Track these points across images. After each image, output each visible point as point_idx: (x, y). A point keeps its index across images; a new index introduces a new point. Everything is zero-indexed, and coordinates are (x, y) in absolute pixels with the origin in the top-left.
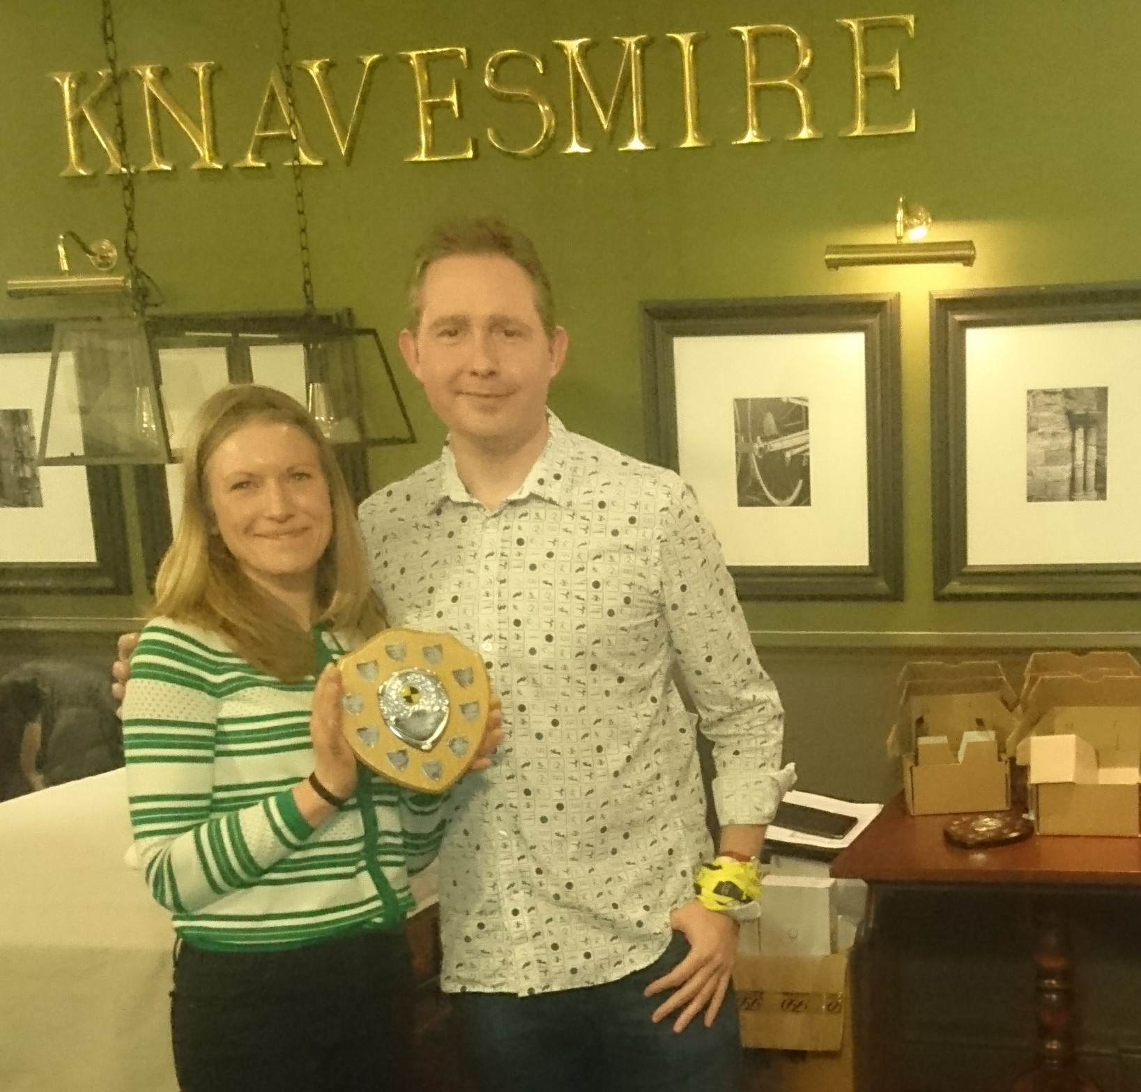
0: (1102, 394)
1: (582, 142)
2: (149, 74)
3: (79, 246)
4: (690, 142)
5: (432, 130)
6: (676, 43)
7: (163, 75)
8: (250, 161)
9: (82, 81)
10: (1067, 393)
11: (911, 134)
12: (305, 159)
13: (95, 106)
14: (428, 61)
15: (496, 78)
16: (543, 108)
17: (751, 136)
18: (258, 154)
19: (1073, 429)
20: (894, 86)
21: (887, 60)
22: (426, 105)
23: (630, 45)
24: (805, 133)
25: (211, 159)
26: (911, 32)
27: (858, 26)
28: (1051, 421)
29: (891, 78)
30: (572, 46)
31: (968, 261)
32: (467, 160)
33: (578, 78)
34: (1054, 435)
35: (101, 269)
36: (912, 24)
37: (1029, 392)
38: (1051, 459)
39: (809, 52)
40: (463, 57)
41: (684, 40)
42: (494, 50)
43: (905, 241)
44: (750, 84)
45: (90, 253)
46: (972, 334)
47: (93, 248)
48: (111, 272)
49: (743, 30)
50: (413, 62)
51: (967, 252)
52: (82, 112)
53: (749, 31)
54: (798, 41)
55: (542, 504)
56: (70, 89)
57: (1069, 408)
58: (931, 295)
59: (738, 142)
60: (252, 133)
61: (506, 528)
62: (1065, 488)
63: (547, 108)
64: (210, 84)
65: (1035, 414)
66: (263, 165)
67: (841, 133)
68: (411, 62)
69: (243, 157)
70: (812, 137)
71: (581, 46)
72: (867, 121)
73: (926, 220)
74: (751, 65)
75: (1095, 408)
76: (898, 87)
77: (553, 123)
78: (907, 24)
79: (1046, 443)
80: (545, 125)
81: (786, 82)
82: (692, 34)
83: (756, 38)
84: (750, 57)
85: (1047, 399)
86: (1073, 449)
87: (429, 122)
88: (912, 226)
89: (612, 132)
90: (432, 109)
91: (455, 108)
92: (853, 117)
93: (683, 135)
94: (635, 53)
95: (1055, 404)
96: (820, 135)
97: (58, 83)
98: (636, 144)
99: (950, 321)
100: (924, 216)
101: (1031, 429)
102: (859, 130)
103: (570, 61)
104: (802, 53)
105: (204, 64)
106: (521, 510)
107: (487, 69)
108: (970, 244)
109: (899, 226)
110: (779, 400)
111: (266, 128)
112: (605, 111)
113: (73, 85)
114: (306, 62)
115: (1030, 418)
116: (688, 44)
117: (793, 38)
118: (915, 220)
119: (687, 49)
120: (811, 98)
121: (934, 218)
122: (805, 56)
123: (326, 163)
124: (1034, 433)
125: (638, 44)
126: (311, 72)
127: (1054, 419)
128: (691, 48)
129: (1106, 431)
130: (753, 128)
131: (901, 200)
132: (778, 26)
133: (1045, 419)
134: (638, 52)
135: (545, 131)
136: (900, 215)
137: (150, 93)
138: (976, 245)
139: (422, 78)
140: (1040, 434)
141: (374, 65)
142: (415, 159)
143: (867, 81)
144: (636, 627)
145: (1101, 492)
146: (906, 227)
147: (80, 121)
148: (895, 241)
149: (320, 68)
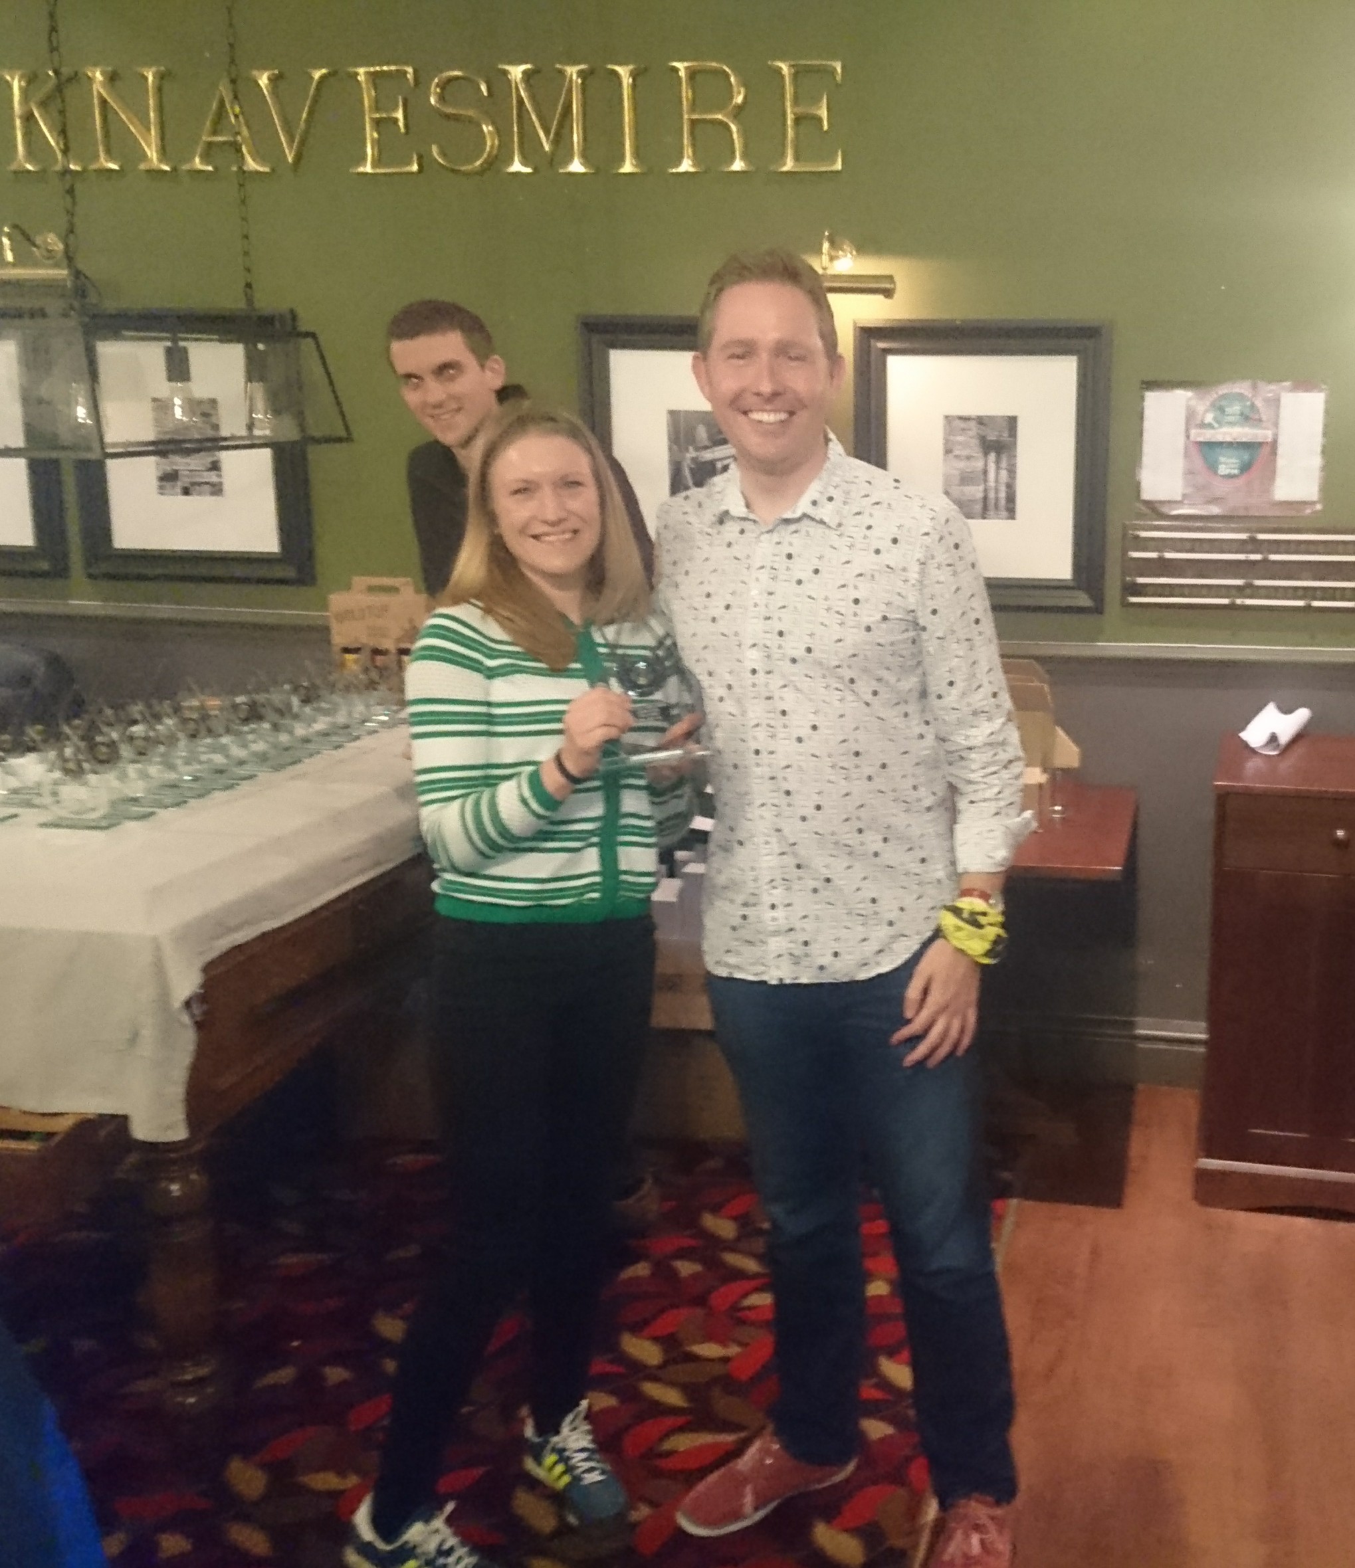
0: (1012, 422)
1: (525, 162)
2: (99, 76)
3: (24, 237)
4: (628, 167)
5: (377, 143)
6: (615, 73)
7: (112, 78)
8: (198, 163)
9: (32, 80)
10: (981, 421)
11: (837, 172)
12: (251, 164)
13: (43, 105)
14: (374, 77)
15: (442, 98)
16: (486, 128)
17: (686, 166)
18: (206, 158)
19: (986, 454)
20: (822, 126)
21: (816, 101)
22: (372, 119)
23: (571, 75)
24: (738, 165)
25: (160, 161)
26: (839, 78)
27: (789, 69)
28: (965, 445)
29: (820, 120)
30: (516, 72)
31: (888, 293)
32: (412, 173)
33: (521, 102)
34: (968, 458)
35: (47, 262)
36: (839, 70)
37: (947, 417)
38: (966, 479)
39: (742, 90)
40: (410, 76)
41: (623, 71)
42: (441, 72)
43: (833, 272)
44: (686, 116)
45: (35, 245)
46: (893, 362)
47: (38, 240)
48: (57, 266)
49: (681, 66)
50: (361, 78)
51: (888, 286)
52: (32, 110)
53: (687, 68)
54: (732, 79)
55: (813, 523)
56: (20, 88)
57: (983, 434)
58: (855, 323)
59: (674, 170)
60: (200, 138)
61: (779, 543)
62: (978, 507)
63: (490, 128)
64: (159, 90)
65: (952, 438)
66: (210, 168)
67: (772, 168)
68: (359, 78)
69: (192, 159)
70: (743, 169)
71: (525, 73)
72: (797, 158)
73: (851, 253)
74: (687, 99)
75: (1006, 434)
76: (826, 127)
77: (496, 142)
78: (835, 69)
79: (962, 464)
80: (489, 143)
81: (719, 117)
82: (631, 67)
83: (692, 74)
84: (687, 92)
85: (962, 425)
86: (985, 472)
87: (376, 135)
88: (837, 257)
89: (553, 153)
90: (377, 123)
91: (401, 124)
92: (783, 155)
93: (621, 159)
94: (577, 82)
95: (970, 430)
96: (752, 168)
97: (7, 82)
98: (576, 166)
99: (873, 350)
100: (849, 249)
101: (948, 451)
102: (789, 165)
103: (513, 85)
104: (735, 89)
105: (154, 69)
106: (793, 527)
107: (432, 89)
108: (890, 278)
109: (825, 258)
111: (215, 132)
112: (547, 133)
113: (23, 84)
114: (255, 73)
115: (947, 441)
116: (628, 75)
117: (727, 76)
118: (840, 253)
119: (627, 81)
120: (744, 133)
121: (858, 251)
122: (739, 93)
123: (273, 170)
124: (950, 456)
125: (581, 73)
126: (260, 82)
127: (968, 442)
128: (631, 80)
129: (1015, 456)
130: (688, 157)
131: (827, 234)
132: (714, 64)
133: (960, 443)
134: (580, 81)
135: (488, 149)
136: (826, 246)
137: (99, 93)
138: (896, 279)
139: (369, 96)
140: (957, 457)
141: (323, 78)
142: (361, 169)
143: (798, 120)
144: (892, 644)
145: (1011, 513)
146: (832, 259)
147: (29, 118)
149: (269, 79)
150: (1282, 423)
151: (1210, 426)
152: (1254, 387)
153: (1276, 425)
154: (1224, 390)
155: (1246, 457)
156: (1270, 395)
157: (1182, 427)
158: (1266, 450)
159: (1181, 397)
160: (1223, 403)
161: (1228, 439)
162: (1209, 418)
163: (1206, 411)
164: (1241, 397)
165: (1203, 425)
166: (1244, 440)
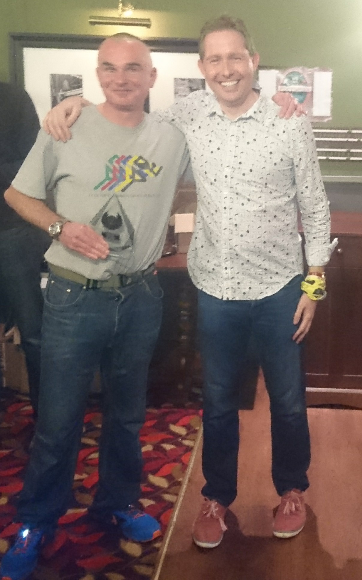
0: (203, 82)
10: (190, 81)
28: (183, 91)
31: (148, 26)
37: (175, 79)
43: (123, 16)
51: (148, 23)
55: (253, 120)
57: (191, 86)
61: (239, 127)
65: (177, 87)
73: (132, 9)
75: (201, 86)
85: (182, 82)
88: (125, 10)
95: (185, 84)
100: (131, 7)
101: (176, 93)
108: (149, 20)
109: (120, 11)
110: (69, 75)
115: (175, 89)
118: (127, 8)
121: (135, 8)
124: (177, 95)
127: (184, 89)
133: (181, 89)
136: (120, 5)
138: (152, 20)
140: (179, 95)
144: (284, 170)
146: (123, 11)
148: (118, 16)
150: (315, 84)
151: (285, 85)
152: (303, 69)
153: (312, 85)
154: (291, 70)
155: (301, 97)
156: (310, 73)
157: (274, 85)
158: (308, 96)
159: (274, 73)
160: (291, 75)
161: (293, 90)
162: (286, 81)
163: (284, 79)
164: (299, 74)
165: (283, 85)
166: (300, 91)
